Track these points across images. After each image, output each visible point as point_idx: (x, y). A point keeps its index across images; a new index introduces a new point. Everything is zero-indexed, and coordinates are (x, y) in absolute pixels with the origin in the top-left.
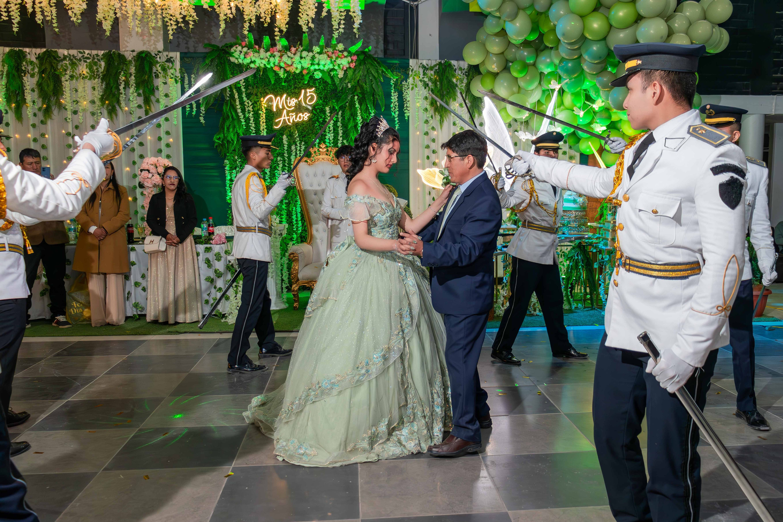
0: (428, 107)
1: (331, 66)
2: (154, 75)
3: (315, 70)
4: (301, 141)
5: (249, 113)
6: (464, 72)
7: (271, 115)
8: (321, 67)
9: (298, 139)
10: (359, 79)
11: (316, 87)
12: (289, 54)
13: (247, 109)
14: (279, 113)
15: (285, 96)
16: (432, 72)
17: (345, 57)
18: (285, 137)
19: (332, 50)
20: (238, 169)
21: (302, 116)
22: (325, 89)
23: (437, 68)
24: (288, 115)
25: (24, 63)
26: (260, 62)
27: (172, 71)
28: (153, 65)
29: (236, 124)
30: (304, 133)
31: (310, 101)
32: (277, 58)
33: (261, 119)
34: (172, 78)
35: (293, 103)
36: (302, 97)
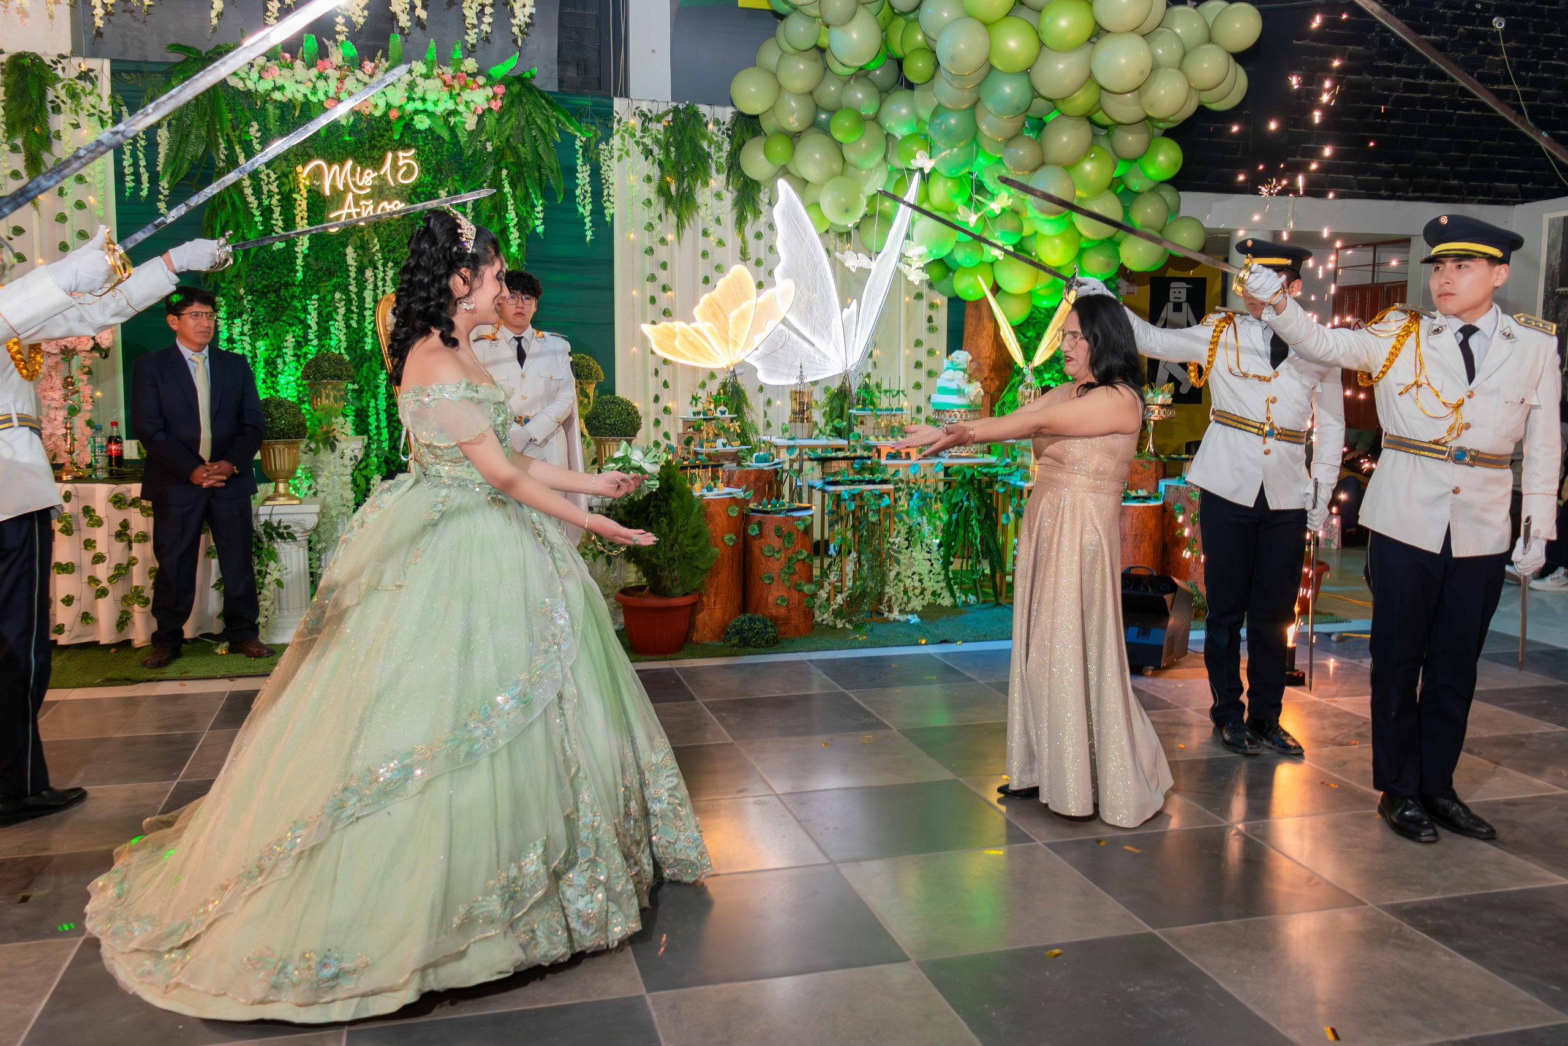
0: (653, 197)
1: (451, 105)
2: (49, 106)
3: (416, 112)
4: (385, 260)
5: (270, 197)
6: (723, 128)
7: (319, 205)
8: (430, 107)
9: (379, 255)
10: (510, 135)
11: (417, 148)
12: (359, 74)
13: (265, 189)
14: (338, 197)
15: (349, 164)
16: (660, 127)
17: (480, 87)
18: (350, 250)
19: (451, 71)
20: (245, 317)
21: (387, 207)
22: (437, 152)
23: (670, 117)
24: (357, 204)
26: (294, 90)
27: (92, 100)
28: (46, 84)
29: (241, 220)
30: (393, 244)
31: (404, 176)
32: (333, 83)
33: (298, 210)
34: (91, 115)
35: (367, 179)
36: (387, 168)
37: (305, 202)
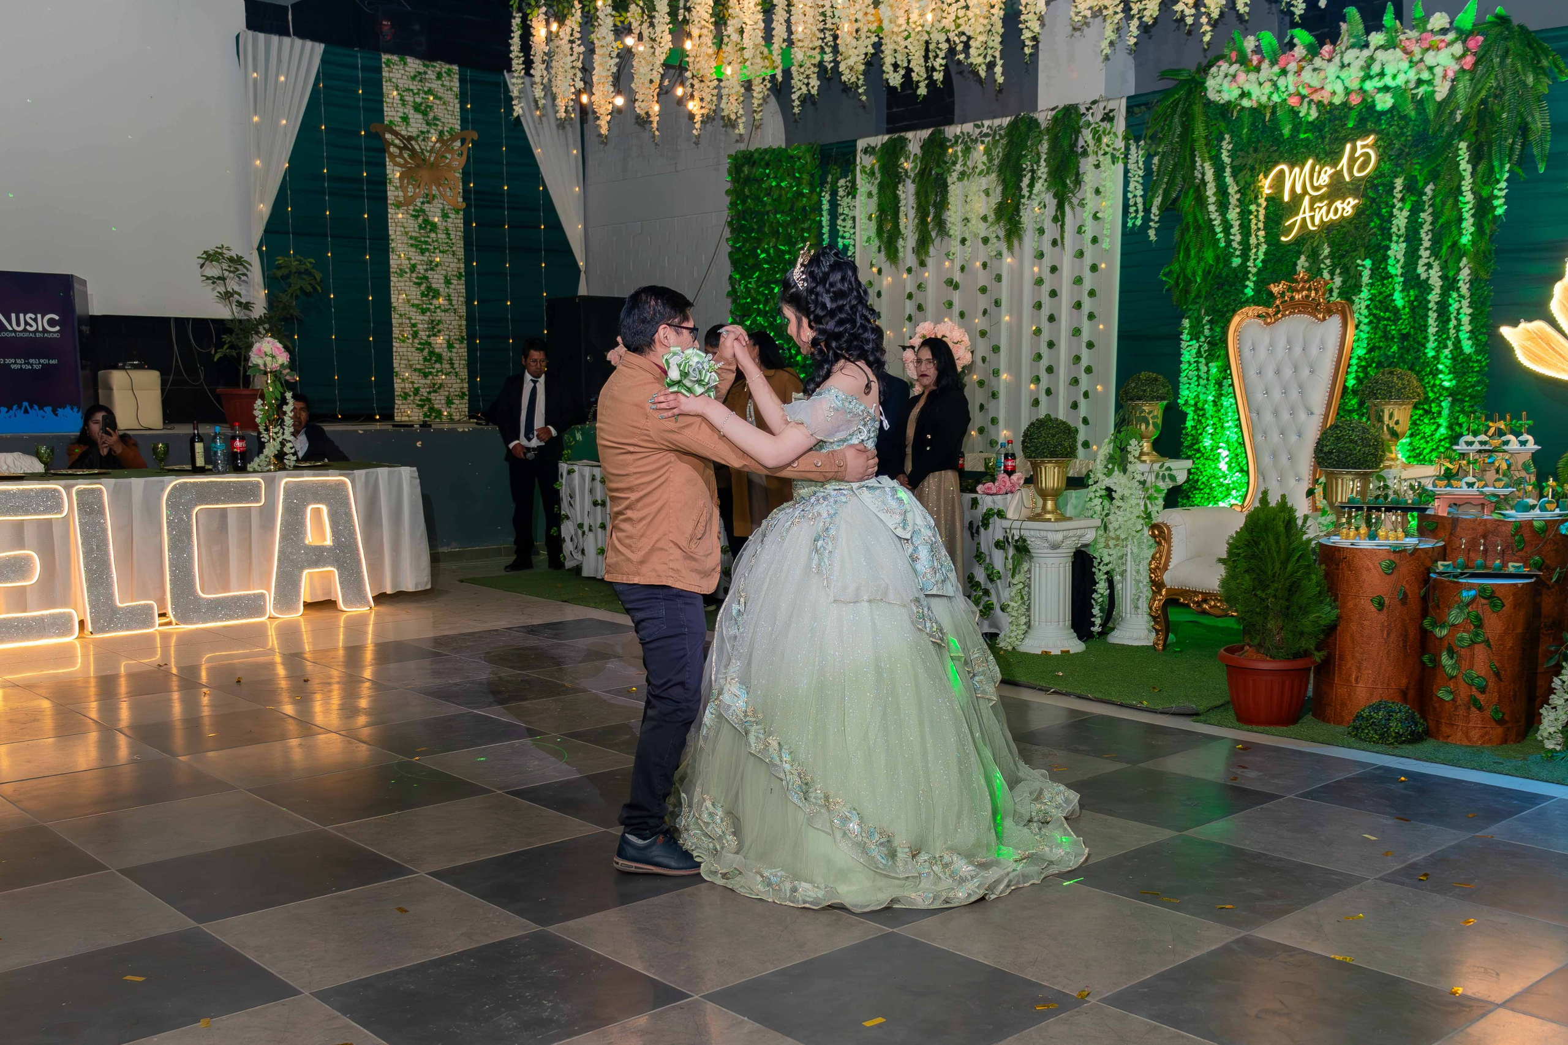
1: (1413, 75)
2: (1080, 150)
3: (1376, 90)
4: (1334, 266)
5: (1230, 210)
7: (1277, 212)
8: (1390, 81)
9: (1328, 261)
11: (1379, 132)
12: (1317, 62)
13: (1228, 202)
17: (1449, 44)
18: (1301, 260)
19: (1414, 35)
21: (1340, 207)
25: (903, 160)
26: (1259, 94)
27: (1110, 139)
28: (1077, 132)
29: (1205, 236)
32: (1291, 78)
33: (1254, 221)
34: (1105, 154)
35: (1325, 177)
36: (1344, 161)
37: (1262, 212)
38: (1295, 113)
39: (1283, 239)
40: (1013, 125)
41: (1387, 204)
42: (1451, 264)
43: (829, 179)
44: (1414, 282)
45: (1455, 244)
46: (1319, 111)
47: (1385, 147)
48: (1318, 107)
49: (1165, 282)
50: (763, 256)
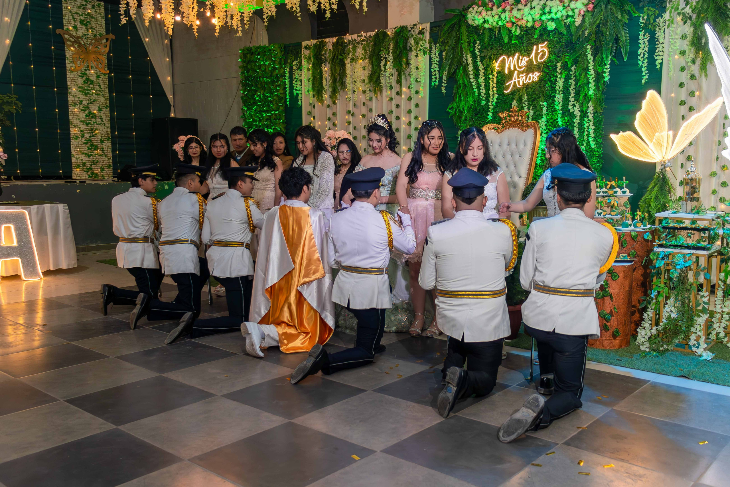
1: (565, 13)
2: (408, 48)
3: (548, 20)
4: (530, 105)
5: (481, 78)
7: (502, 79)
8: (554, 16)
9: (526, 103)
10: (600, 24)
11: (549, 41)
12: (519, 6)
13: (480, 74)
14: (510, 75)
15: (517, 55)
18: (514, 102)
21: (532, 76)
22: (559, 42)
24: (518, 77)
25: (324, 52)
26: (492, 21)
27: (423, 43)
28: (407, 39)
29: (468, 91)
31: (540, 59)
32: (507, 14)
33: (491, 83)
34: (420, 50)
35: (524, 61)
36: (533, 54)
37: (495, 79)
38: (510, 31)
39: (505, 92)
40: (377, 35)
41: (553, 75)
42: (584, 105)
43: (289, 61)
44: (566, 112)
45: (586, 95)
46: (521, 30)
47: (552, 48)
48: (520, 28)
49: (449, 113)
50: (258, 98)
